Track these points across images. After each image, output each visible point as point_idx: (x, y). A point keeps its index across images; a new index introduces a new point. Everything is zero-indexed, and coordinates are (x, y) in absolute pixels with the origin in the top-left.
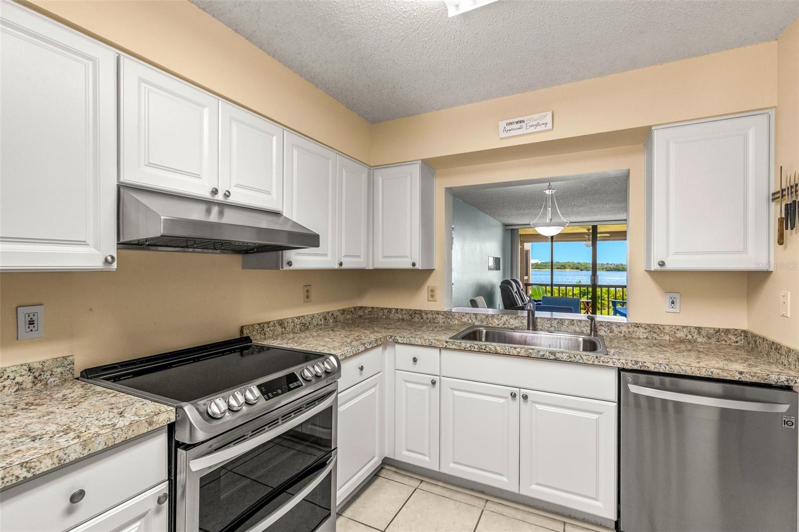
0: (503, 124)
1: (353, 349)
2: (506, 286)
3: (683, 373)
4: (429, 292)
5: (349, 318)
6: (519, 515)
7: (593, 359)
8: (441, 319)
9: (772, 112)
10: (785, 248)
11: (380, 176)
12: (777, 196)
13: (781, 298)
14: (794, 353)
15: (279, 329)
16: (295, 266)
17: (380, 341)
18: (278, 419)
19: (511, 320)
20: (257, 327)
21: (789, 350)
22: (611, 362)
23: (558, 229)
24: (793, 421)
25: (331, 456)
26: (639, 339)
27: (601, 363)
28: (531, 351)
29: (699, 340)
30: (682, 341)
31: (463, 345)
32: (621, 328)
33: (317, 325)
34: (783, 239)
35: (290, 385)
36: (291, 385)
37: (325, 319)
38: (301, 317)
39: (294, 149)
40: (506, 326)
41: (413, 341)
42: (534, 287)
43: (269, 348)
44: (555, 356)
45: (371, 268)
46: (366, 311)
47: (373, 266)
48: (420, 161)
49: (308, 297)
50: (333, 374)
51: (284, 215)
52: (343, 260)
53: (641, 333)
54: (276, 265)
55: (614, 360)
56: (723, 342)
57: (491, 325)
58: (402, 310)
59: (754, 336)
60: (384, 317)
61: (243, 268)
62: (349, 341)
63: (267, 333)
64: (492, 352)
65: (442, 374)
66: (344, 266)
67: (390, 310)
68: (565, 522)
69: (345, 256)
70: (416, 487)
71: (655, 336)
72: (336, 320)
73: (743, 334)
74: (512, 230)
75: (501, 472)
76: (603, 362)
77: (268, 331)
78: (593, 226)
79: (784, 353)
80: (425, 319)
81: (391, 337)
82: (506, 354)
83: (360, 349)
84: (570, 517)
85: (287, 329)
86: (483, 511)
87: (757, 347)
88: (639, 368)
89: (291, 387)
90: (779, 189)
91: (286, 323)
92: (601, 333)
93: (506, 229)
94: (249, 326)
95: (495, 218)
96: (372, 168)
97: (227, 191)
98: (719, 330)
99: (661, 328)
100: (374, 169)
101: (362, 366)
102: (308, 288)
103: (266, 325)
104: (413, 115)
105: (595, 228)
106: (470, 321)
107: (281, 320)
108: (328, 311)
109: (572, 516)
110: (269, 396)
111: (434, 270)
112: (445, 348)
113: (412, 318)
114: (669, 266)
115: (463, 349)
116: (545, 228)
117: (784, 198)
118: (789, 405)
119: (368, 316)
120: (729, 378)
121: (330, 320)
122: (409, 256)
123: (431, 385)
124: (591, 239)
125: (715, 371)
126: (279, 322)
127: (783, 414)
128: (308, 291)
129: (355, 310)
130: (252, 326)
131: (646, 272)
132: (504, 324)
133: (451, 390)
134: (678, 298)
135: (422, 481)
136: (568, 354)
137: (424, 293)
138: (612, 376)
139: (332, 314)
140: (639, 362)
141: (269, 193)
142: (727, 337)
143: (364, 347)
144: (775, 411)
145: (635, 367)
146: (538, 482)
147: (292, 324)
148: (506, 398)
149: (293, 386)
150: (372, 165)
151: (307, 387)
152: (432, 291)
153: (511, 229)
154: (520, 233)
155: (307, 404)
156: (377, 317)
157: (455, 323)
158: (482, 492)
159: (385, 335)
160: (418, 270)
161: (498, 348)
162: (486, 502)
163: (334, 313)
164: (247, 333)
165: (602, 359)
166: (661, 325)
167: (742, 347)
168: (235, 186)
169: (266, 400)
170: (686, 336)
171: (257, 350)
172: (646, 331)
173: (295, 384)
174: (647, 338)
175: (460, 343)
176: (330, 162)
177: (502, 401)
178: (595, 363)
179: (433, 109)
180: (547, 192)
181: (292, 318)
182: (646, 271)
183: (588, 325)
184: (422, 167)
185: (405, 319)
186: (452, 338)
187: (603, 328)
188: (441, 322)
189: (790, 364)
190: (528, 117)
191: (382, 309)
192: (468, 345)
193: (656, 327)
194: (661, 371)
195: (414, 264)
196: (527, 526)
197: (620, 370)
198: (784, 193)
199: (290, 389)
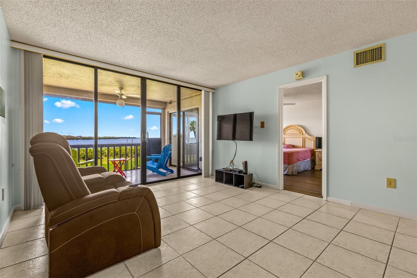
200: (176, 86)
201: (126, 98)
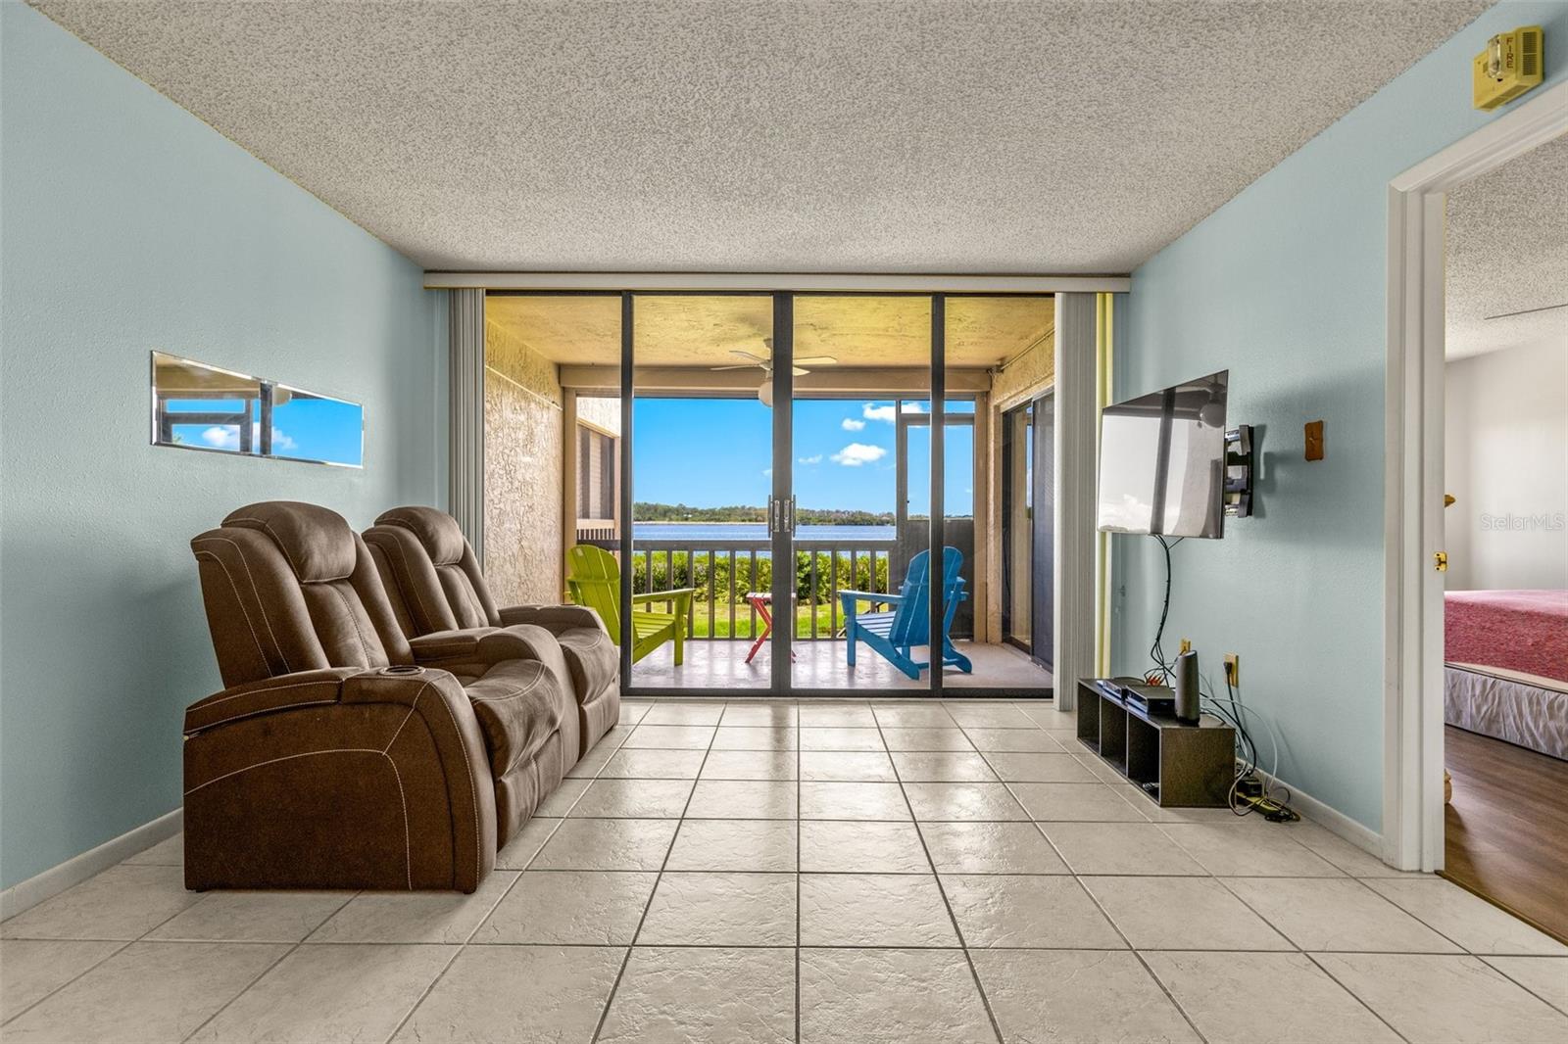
200: (930, 298)
201: (807, 372)
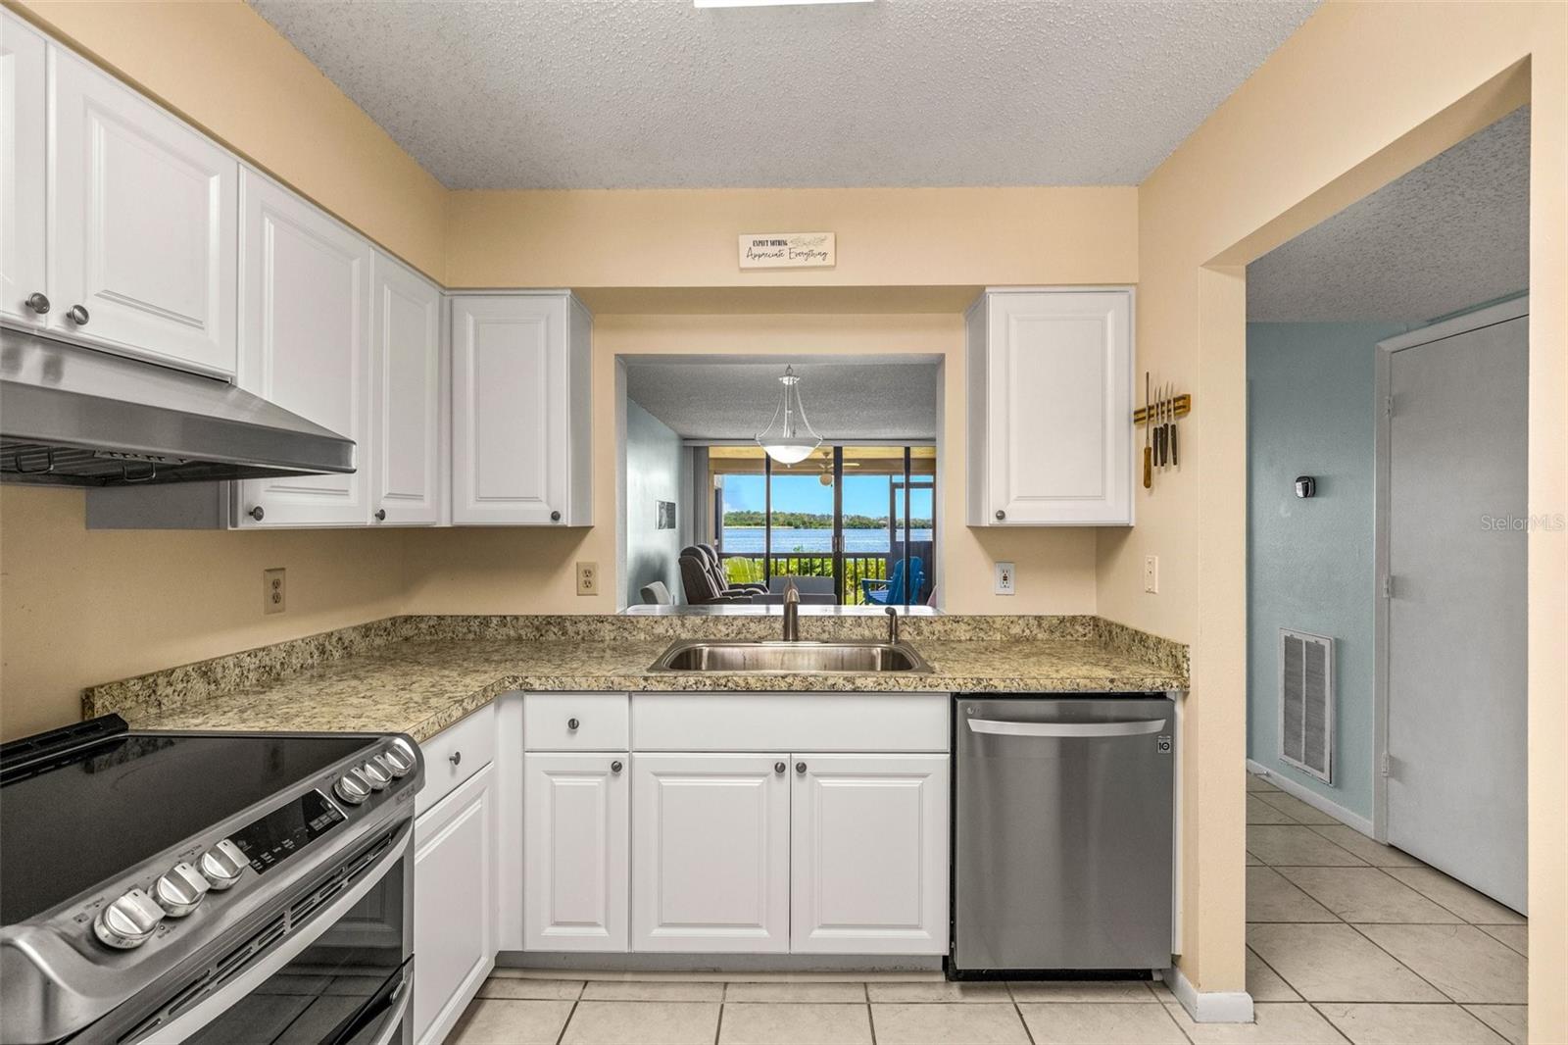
0: (746, 242)
1: (439, 715)
2: (689, 559)
3: (1042, 690)
4: (581, 575)
5: (379, 646)
6: (789, 995)
7: (915, 683)
8: (607, 632)
9: (1132, 290)
10: (1151, 493)
11: (470, 314)
12: (1141, 416)
13: (1147, 566)
14: (1165, 645)
15: (200, 687)
16: (269, 521)
17: (493, 690)
18: (282, 916)
19: (752, 624)
20: (137, 688)
21: (1159, 641)
22: (942, 686)
23: (805, 451)
24: (1169, 742)
25: (401, 979)
26: (960, 641)
27: (928, 689)
28: (812, 679)
29: (1040, 636)
30: (1017, 640)
31: (682, 681)
32: (934, 625)
33: (302, 666)
34: (1150, 478)
35: (312, 824)
36: (316, 822)
37: (323, 652)
38: (260, 650)
39: (267, 220)
40: (741, 636)
41: (569, 683)
42: (734, 559)
43: (170, 740)
44: (854, 683)
45: (445, 523)
46: (423, 626)
47: (452, 518)
48: (569, 292)
49: (276, 599)
50: (406, 781)
51: (241, 384)
52: (387, 505)
53: (962, 632)
54: (218, 517)
55: (947, 681)
56: (1069, 637)
57: (712, 637)
58: (516, 618)
59: (1109, 624)
60: (471, 636)
61: (89, 525)
62: (417, 698)
63: (165, 701)
64: (739, 689)
65: (637, 747)
66: (390, 521)
67: (486, 621)
68: (865, 983)
69: (391, 496)
70: (577, 999)
71: (982, 635)
72: (348, 651)
73: (1091, 623)
74: (696, 449)
75: (756, 922)
76: (931, 686)
77: (167, 696)
78: (836, 448)
79: (1152, 645)
80: (572, 634)
81: (515, 679)
82: (766, 691)
83: (454, 713)
84: (873, 971)
85: (223, 686)
86: (722, 1006)
87: (1112, 639)
88: (983, 691)
89: (317, 828)
90: (1143, 405)
91: (219, 670)
92: (905, 637)
93: (685, 447)
94: (110, 685)
95: (666, 424)
96: (449, 292)
97: (77, 307)
98: (1064, 618)
99: (990, 620)
100: (452, 295)
101: (458, 754)
102: (278, 576)
103: (162, 681)
104: (554, 188)
105: (838, 451)
106: (671, 632)
107: (206, 663)
108: (329, 630)
109: (877, 969)
110: (263, 862)
111: (592, 527)
112: (643, 691)
113: (541, 635)
114: (1011, 519)
115: (682, 689)
116: (783, 447)
117: (1152, 419)
118: (1164, 721)
119: (428, 638)
120: (1099, 691)
121: (334, 652)
122: (543, 496)
123: (609, 774)
124: (832, 470)
125: (1082, 682)
126: (200, 668)
127: (1157, 734)
128: (276, 584)
129: (393, 625)
130: (122, 684)
131: (969, 530)
132: (738, 634)
133: (655, 778)
134: (1012, 571)
135: (586, 982)
136: (875, 679)
137: (569, 577)
138: (942, 707)
139: (340, 639)
140: (982, 679)
141: (197, 324)
142: (1073, 628)
143: (460, 708)
144: (1148, 732)
145: (978, 689)
146: (824, 923)
147: (237, 670)
148: (765, 775)
149: (321, 825)
150: (447, 285)
151: (353, 821)
152: (588, 573)
153: (695, 447)
154: (711, 455)
155: (350, 865)
156: (453, 638)
157: (638, 637)
158: (716, 971)
159: (499, 676)
160: (565, 528)
161: (751, 681)
162: (725, 988)
163: (345, 636)
164: (104, 706)
165: (929, 680)
166: (991, 617)
167: (1092, 642)
168: (98, 295)
169: (260, 872)
170: (1023, 631)
171: (137, 749)
172: (970, 627)
173: (325, 819)
174: (971, 640)
175: (676, 678)
176: (356, 263)
177: (757, 782)
178: (920, 689)
179: (600, 184)
180: (786, 381)
181: (236, 656)
182: (969, 527)
183: (884, 624)
184: (572, 305)
185: (524, 638)
186: (651, 669)
187: (907, 628)
188: (608, 638)
189: (1160, 660)
190: (794, 236)
191: (466, 619)
192: (692, 680)
193: (983, 620)
194: (1014, 691)
195: (555, 516)
196: (805, 1010)
197: (955, 697)
198: (1152, 412)
199: (313, 835)
